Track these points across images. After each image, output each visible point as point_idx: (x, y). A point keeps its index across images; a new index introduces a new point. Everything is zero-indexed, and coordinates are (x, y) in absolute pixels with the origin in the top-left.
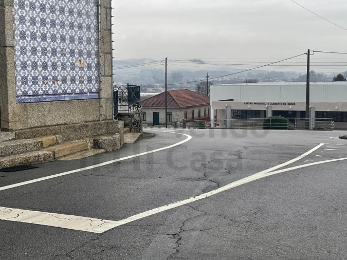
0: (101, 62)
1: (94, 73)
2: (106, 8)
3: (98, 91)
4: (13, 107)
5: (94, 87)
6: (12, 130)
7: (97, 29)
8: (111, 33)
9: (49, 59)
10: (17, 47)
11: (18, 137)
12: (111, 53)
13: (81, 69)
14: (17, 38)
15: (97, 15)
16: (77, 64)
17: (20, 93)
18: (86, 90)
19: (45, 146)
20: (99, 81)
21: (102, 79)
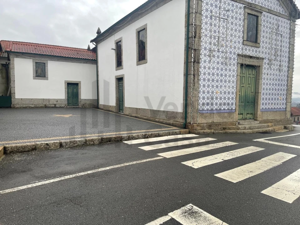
0: (288, 97)
1: (285, 102)
2: (291, 78)
3: (286, 108)
4: (259, 113)
5: (284, 106)
6: (258, 120)
7: (287, 86)
8: (292, 87)
9: (271, 97)
10: (262, 93)
11: (260, 123)
12: (291, 94)
13: (281, 100)
14: (262, 90)
15: (287, 80)
16: (279, 98)
17: (261, 108)
18: (281, 108)
19: (270, 126)
20: (286, 104)
21: (288, 104)
